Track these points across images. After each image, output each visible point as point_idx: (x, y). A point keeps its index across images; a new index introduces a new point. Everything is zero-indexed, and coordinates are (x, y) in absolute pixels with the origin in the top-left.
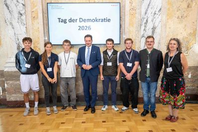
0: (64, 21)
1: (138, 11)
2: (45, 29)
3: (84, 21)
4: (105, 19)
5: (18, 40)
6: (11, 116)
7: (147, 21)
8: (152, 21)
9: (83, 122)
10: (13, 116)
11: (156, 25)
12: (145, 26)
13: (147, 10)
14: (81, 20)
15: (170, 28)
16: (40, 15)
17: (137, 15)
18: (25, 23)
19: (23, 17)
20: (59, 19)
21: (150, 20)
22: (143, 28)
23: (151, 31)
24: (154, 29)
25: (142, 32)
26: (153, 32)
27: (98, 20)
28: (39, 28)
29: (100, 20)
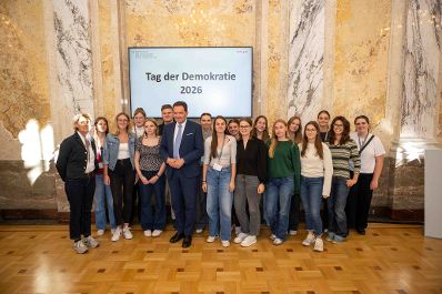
0: (157, 78)
1: (282, 61)
2: (124, 90)
3: (190, 77)
4: (226, 75)
5: (79, 109)
7: (299, 78)
8: (308, 78)
11: (314, 85)
12: (296, 88)
13: (299, 60)
14: (185, 76)
16: (117, 68)
17: (282, 68)
18: (91, 81)
19: (89, 71)
20: (148, 74)
21: (303, 77)
22: (291, 90)
23: (305, 95)
24: (311, 92)
25: (290, 97)
26: (309, 98)
27: (214, 77)
28: (114, 90)
29: (218, 77)
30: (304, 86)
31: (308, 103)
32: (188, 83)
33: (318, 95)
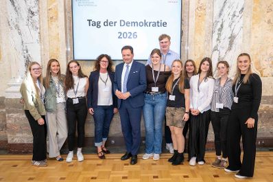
0: (97, 25)
1: (208, 11)
2: (68, 35)
3: (127, 24)
4: (158, 22)
5: (27, 51)
6: (15, 166)
7: (222, 26)
8: (230, 26)
9: (124, 178)
11: (235, 32)
12: (219, 35)
13: (222, 10)
14: (123, 23)
15: (256, 37)
16: (61, 15)
17: (207, 17)
18: (38, 26)
19: (36, 18)
20: (89, 20)
21: (226, 25)
22: (215, 36)
23: (227, 41)
24: (232, 38)
25: (215, 43)
26: (231, 43)
27: (148, 24)
28: (58, 34)
29: (151, 24)
30: (226, 33)
31: (230, 49)
32: (125, 29)
33: (238, 41)
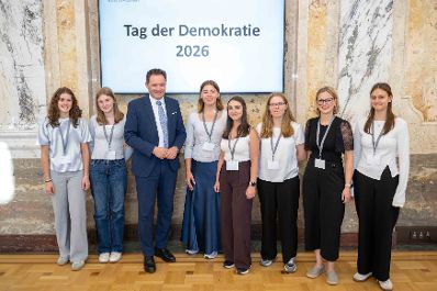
0: (141, 33)
1: (331, 7)
2: (92, 52)
3: (191, 32)
4: (245, 28)
5: (23, 79)
6: (2, 273)
7: (355, 33)
8: (369, 33)
10: (5, 275)
11: (379, 44)
12: (351, 48)
13: (356, 6)
14: (184, 30)
15: (415, 52)
16: (80, 17)
17: (329, 19)
18: (41, 36)
19: (37, 22)
20: (128, 26)
21: (362, 32)
22: (344, 51)
23: (365, 60)
24: (373, 54)
25: (342, 62)
26: (371, 64)
27: (228, 31)
28: (75, 50)
29: (233, 32)
30: (363, 45)
31: (369, 73)
32: (188, 40)
33: (384, 59)
